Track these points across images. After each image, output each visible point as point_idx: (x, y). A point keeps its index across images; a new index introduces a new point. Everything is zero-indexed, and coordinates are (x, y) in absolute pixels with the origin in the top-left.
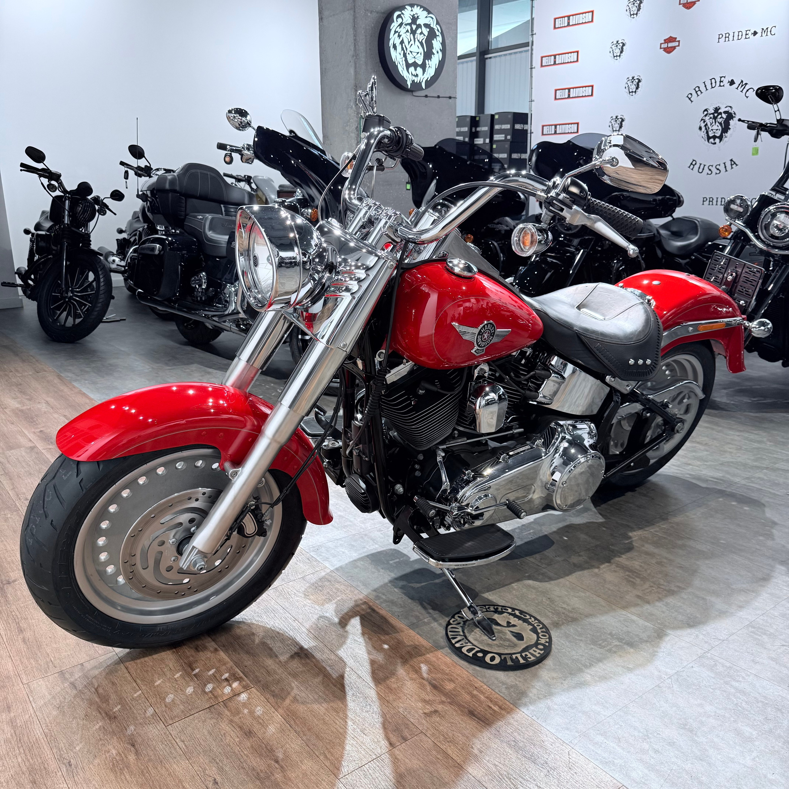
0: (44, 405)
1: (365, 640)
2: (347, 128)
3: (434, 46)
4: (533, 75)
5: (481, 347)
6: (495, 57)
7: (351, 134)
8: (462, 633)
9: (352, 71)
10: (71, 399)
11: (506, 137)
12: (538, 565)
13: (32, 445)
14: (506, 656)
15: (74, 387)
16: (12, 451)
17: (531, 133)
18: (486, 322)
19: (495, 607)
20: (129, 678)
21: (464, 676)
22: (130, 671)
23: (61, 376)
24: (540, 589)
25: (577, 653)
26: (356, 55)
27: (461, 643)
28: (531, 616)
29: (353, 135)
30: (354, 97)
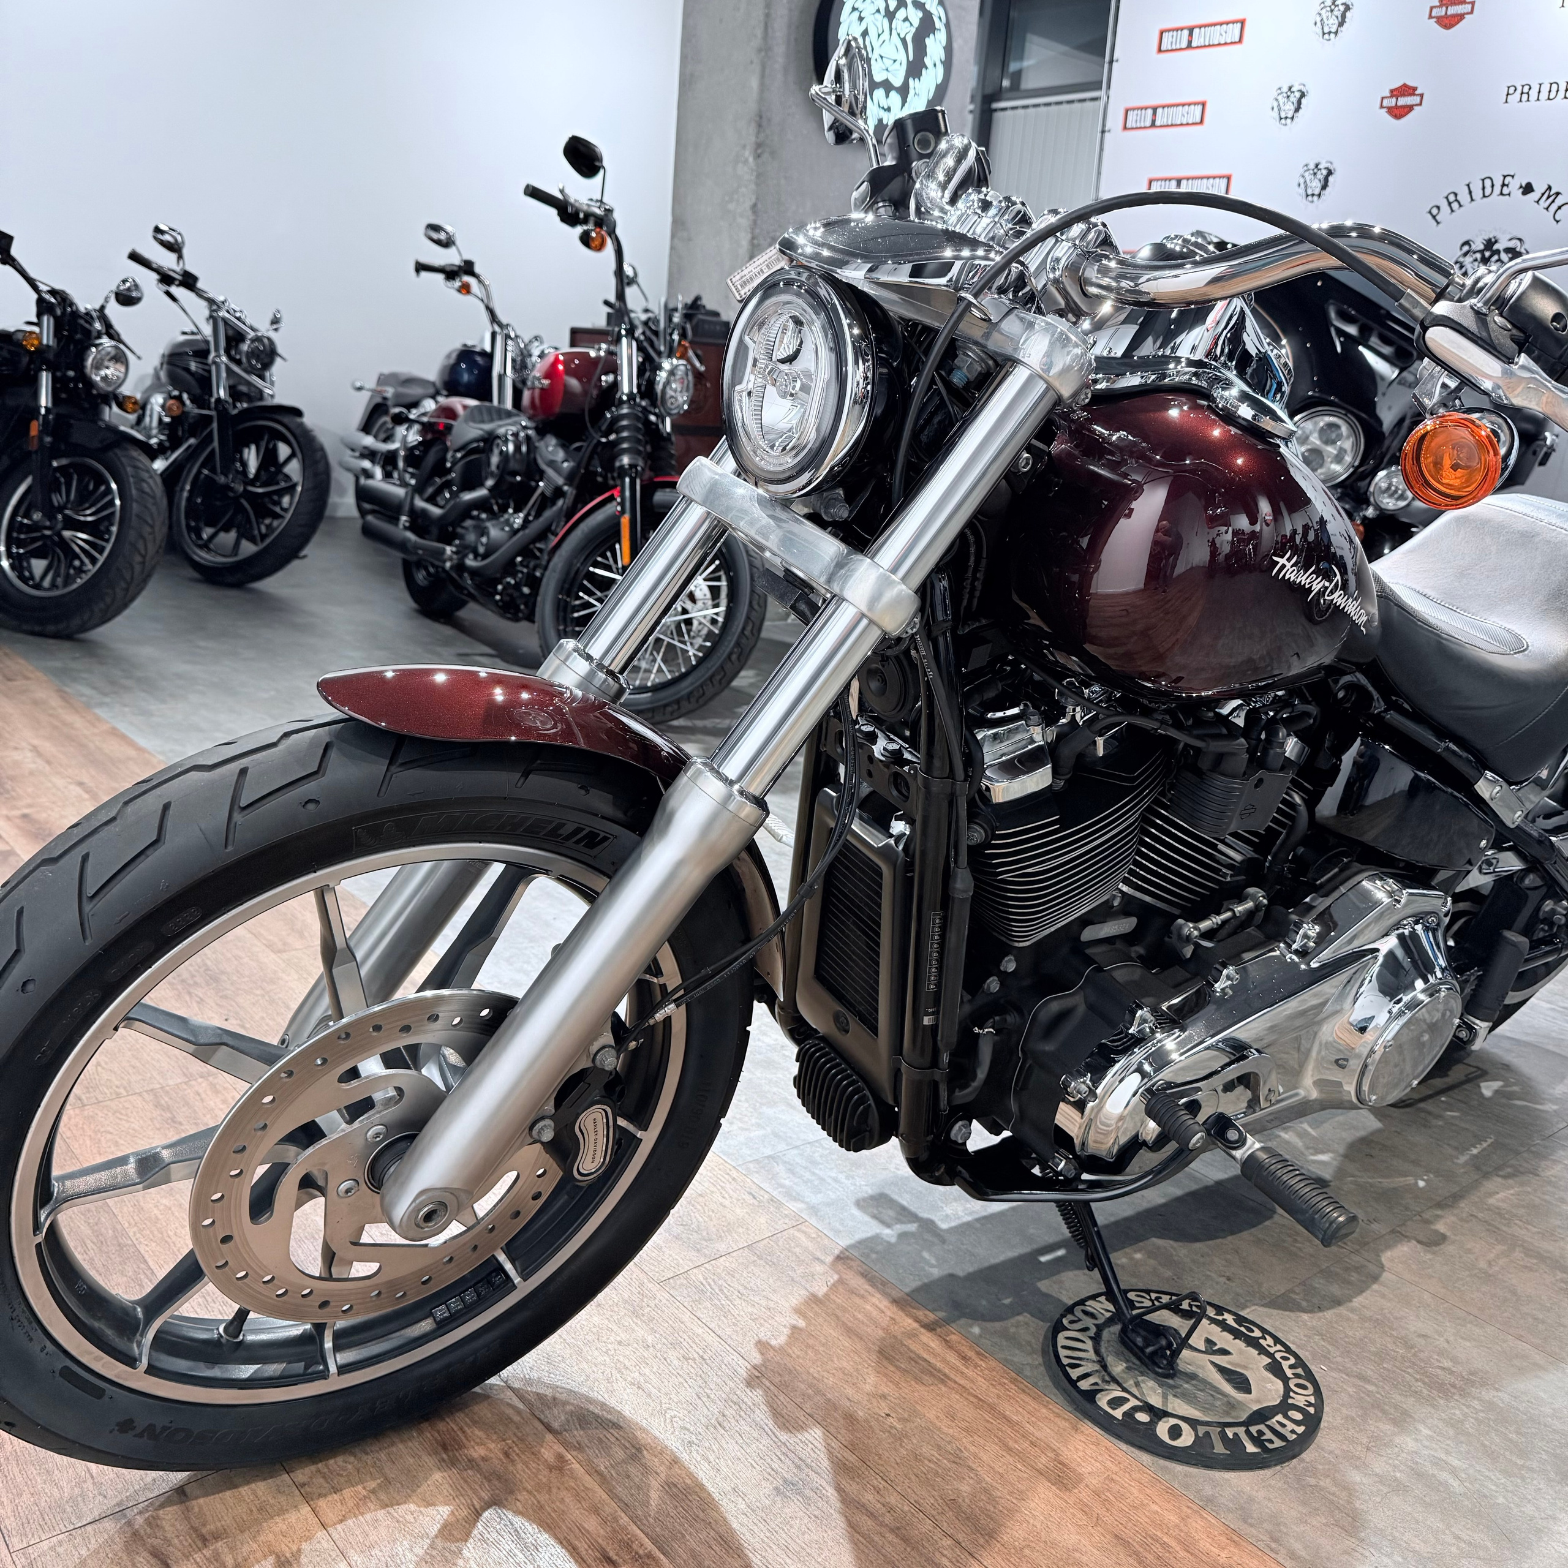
3: (928, 50)
4: (1106, 146)
6: (1014, 108)
9: (754, 83)
10: (92, 745)
26: (765, 49)
29: (744, 222)
30: (753, 139)
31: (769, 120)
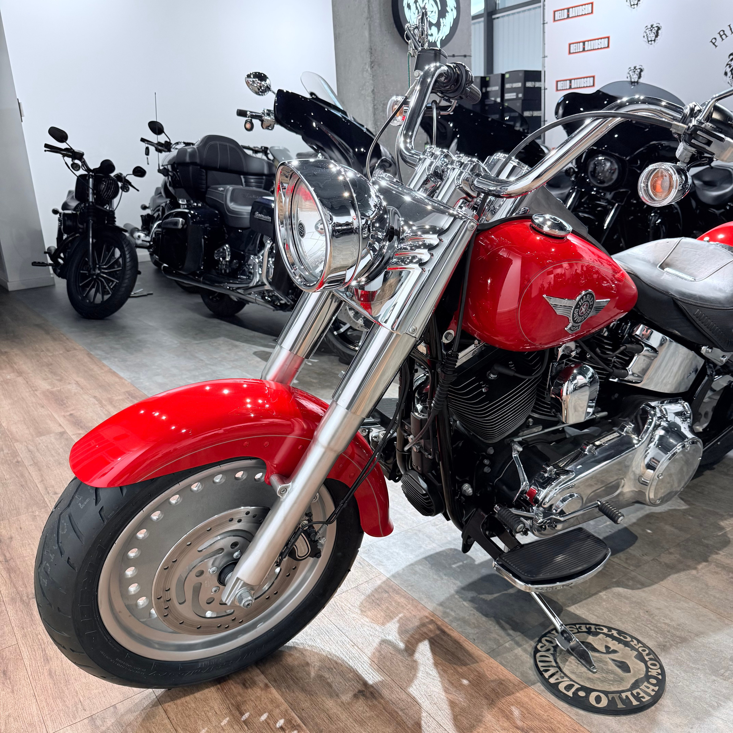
0: (74, 386)
1: (439, 673)
2: (363, 92)
3: (448, 4)
4: (546, 30)
5: (577, 323)
6: (503, 16)
7: (367, 98)
8: (554, 664)
9: (367, 34)
10: (100, 378)
11: (517, 95)
12: (625, 568)
13: (63, 430)
14: (614, 695)
15: (104, 365)
16: (42, 438)
17: (545, 89)
18: (583, 293)
19: (588, 626)
20: (169, 726)
21: (567, 723)
22: (170, 716)
23: (91, 354)
24: (634, 600)
25: (697, 687)
26: (370, 17)
27: (555, 677)
28: (632, 637)
29: (369, 99)
30: (369, 60)
31: (376, 50)
